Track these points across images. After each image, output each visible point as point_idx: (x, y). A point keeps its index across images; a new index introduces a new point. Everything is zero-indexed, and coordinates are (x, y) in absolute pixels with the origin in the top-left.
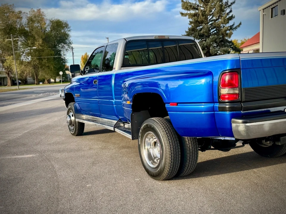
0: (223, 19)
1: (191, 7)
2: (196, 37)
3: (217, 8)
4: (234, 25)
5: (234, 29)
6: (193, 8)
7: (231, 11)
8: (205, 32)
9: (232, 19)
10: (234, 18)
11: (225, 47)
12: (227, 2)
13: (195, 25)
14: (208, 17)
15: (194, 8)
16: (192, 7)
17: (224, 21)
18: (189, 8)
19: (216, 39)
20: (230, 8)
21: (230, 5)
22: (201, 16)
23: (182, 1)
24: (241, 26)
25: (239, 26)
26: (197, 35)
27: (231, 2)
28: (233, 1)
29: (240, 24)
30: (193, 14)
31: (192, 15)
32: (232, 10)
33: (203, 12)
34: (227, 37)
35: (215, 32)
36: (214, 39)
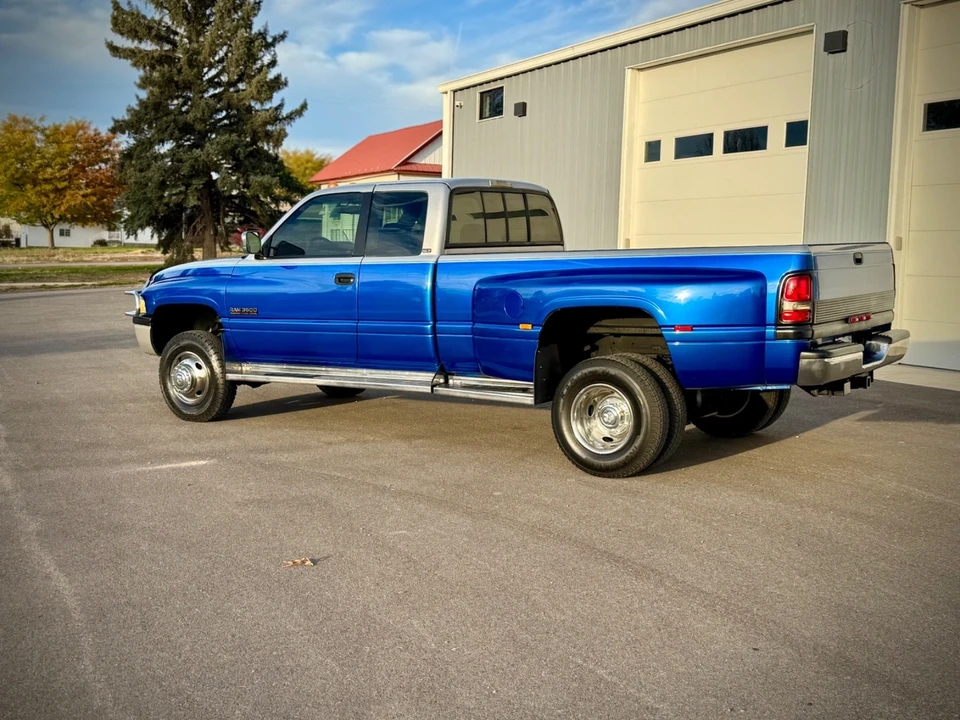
0: (257, 86)
1: (150, 33)
2: (169, 131)
3: (239, 49)
4: (281, 106)
5: (284, 119)
6: (156, 35)
7: (273, 63)
8: (201, 119)
9: (279, 88)
10: (286, 84)
11: (263, 174)
12: (262, 31)
13: (161, 93)
14: (205, 70)
15: (160, 38)
16: (154, 33)
17: (259, 91)
18: (142, 31)
19: (236, 147)
20: (273, 53)
21: (273, 44)
22: (185, 67)
23: (117, 7)
24: (305, 113)
25: (299, 112)
26: (171, 127)
27: (273, 35)
28: (282, 33)
29: (304, 107)
30: (156, 55)
31: (153, 57)
32: (277, 59)
33: (191, 55)
34: (268, 144)
35: (226, 121)
36: (229, 146)
